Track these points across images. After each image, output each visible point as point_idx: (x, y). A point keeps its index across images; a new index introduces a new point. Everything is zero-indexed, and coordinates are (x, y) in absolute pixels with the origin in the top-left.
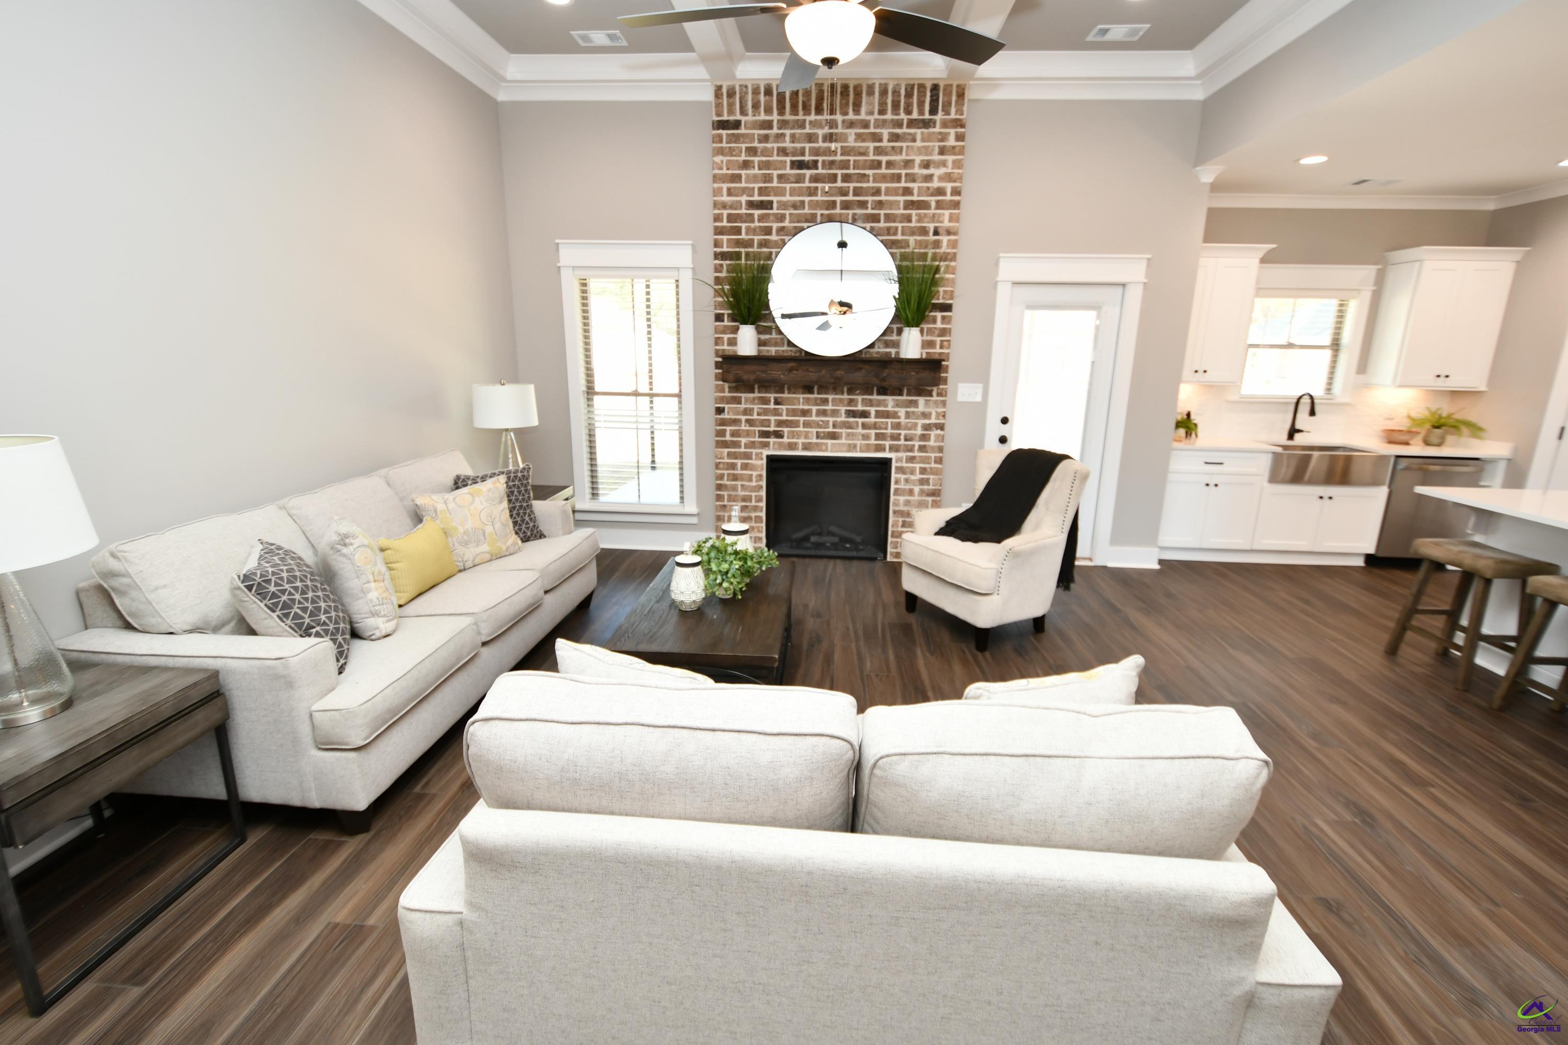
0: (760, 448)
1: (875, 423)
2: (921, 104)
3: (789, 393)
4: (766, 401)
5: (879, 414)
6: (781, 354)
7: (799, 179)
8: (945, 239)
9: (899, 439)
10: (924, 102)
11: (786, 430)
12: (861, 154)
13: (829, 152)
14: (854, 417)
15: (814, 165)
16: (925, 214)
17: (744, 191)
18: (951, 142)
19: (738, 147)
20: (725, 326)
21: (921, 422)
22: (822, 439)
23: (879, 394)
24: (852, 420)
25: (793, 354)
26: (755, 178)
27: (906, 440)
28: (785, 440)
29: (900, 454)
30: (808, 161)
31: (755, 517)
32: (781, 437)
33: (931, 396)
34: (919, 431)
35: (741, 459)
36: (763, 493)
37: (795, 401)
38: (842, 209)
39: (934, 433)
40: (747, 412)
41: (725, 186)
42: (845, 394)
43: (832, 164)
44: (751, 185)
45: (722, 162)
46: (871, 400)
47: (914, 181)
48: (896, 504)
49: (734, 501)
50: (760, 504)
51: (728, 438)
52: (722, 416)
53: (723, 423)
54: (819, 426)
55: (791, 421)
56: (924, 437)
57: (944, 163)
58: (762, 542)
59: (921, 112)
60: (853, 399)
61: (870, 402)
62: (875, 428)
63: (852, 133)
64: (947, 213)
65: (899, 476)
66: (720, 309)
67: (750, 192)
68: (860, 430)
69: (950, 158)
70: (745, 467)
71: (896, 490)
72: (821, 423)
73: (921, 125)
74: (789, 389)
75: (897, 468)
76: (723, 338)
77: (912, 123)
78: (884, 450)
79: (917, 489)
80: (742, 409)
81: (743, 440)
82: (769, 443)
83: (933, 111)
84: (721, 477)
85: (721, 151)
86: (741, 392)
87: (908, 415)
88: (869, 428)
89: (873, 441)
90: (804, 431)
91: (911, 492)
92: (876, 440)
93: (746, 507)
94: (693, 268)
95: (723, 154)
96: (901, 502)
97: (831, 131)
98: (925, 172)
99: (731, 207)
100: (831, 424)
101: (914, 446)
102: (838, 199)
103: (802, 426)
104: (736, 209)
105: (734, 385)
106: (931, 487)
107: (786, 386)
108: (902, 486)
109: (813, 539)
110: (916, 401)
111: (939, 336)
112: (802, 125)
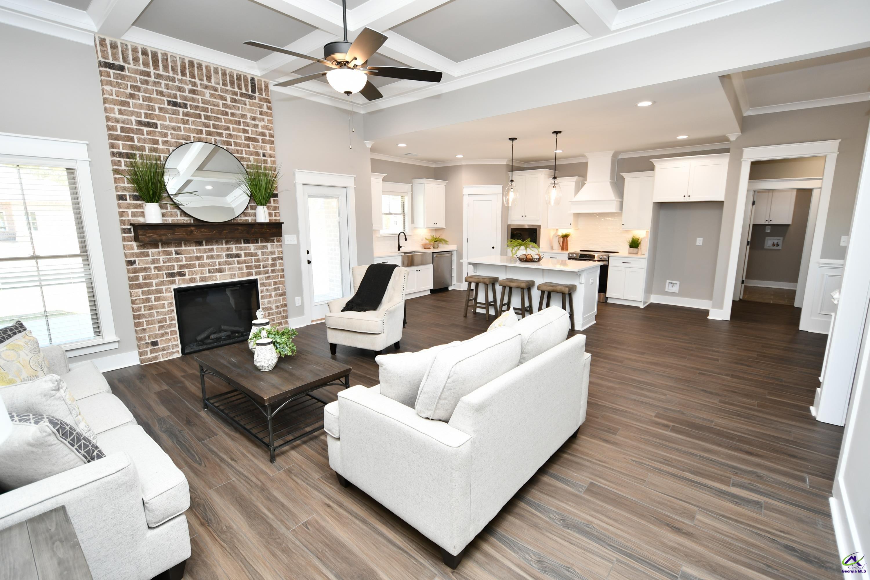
0: (168, 285)
1: (245, 260)
2: (246, 86)
3: (185, 247)
4: (169, 253)
5: (246, 255)
6: (176, 222)
7: (175, 113)
8: (269, 159)
9: (260, 268)
10: (248, 85)
11: (186, 271)
12: (215, 105)
13: (193, 100)
14: (231, 258)
15: (185, 106)
16: (257, 145)
17: (132, 113)
18: (265, 109)
19: (124, 83)
20: (128, 204)
21: (270, 257)
22: (212, 273)
23: (245, 243)
25: (185, 222)
26: (141, 106)
27: (264, 268)
28: (187, 277)
29: (261, 276)
30: (180, 103)
31: (170, 331)
32: (184, 275)
33: (274, 242)
34: (270, 262)
35: (154, 294)
36: (175, 314)
37: (191, 251)
38: (207, 135)
39: (278, 262)
40: (153, 262)
41: (116, 108)
42: (224, 245)
43: (196, 107)
44: (139, 111)
45: (112, 91)
46: (240, 247)
47: (248, 126)
48: (263, 304)
49: (152, 324)
50: (173, 322)
51: (141, 281)
52: (134, 266)
53: (135, 271)
54: (209, 265)
55: (190, 264)
56: (273, 265)
57: (263, 120)
58: (178, 347)
59: (247, 90)
60: (230, 247)
61: (241, 249)
62: (245, 263)
63: (207, 92)
64: (268, 146)
65: (263, 288)
66: (123, 192)
67: (139, 115)
68: (236, 265)
69: (266, 118)
70: (158, 299)
71: (262, 296)
72: (211, 263)
73: (248, 97)
74: (185, 244)
75: (261, 284)
76: (127, 212)
77: (242, 95)
78: (252, 275)
79: (273, 294)
80: (150, 260)
81: (154, 281)
82: (175, 280)
83: (254, 91)
84: (139, 309)
85: (110, 83)
86: (148, 249)
87: (263, 254)
88: (242, 263)
89: (245, 271)
90: (200, 270)
91: (270, 296)
92: (246, 270)
93: (163, 326)
94: (89, 161)
95: (111, 85)
96: (266, 303)
97: (194, 88)
99: (123, 122)
100: (217, 263)
101: (268, 270)
102: (204, 129)
103: (197, 266)
104: (128, 124)
105: (141, 244)
106: (280, 291)
107: (183, 242)
108: (265, 293)
109: (213, 336)
110: (266, 246)
111: (274, 210)
112: (173, 80)
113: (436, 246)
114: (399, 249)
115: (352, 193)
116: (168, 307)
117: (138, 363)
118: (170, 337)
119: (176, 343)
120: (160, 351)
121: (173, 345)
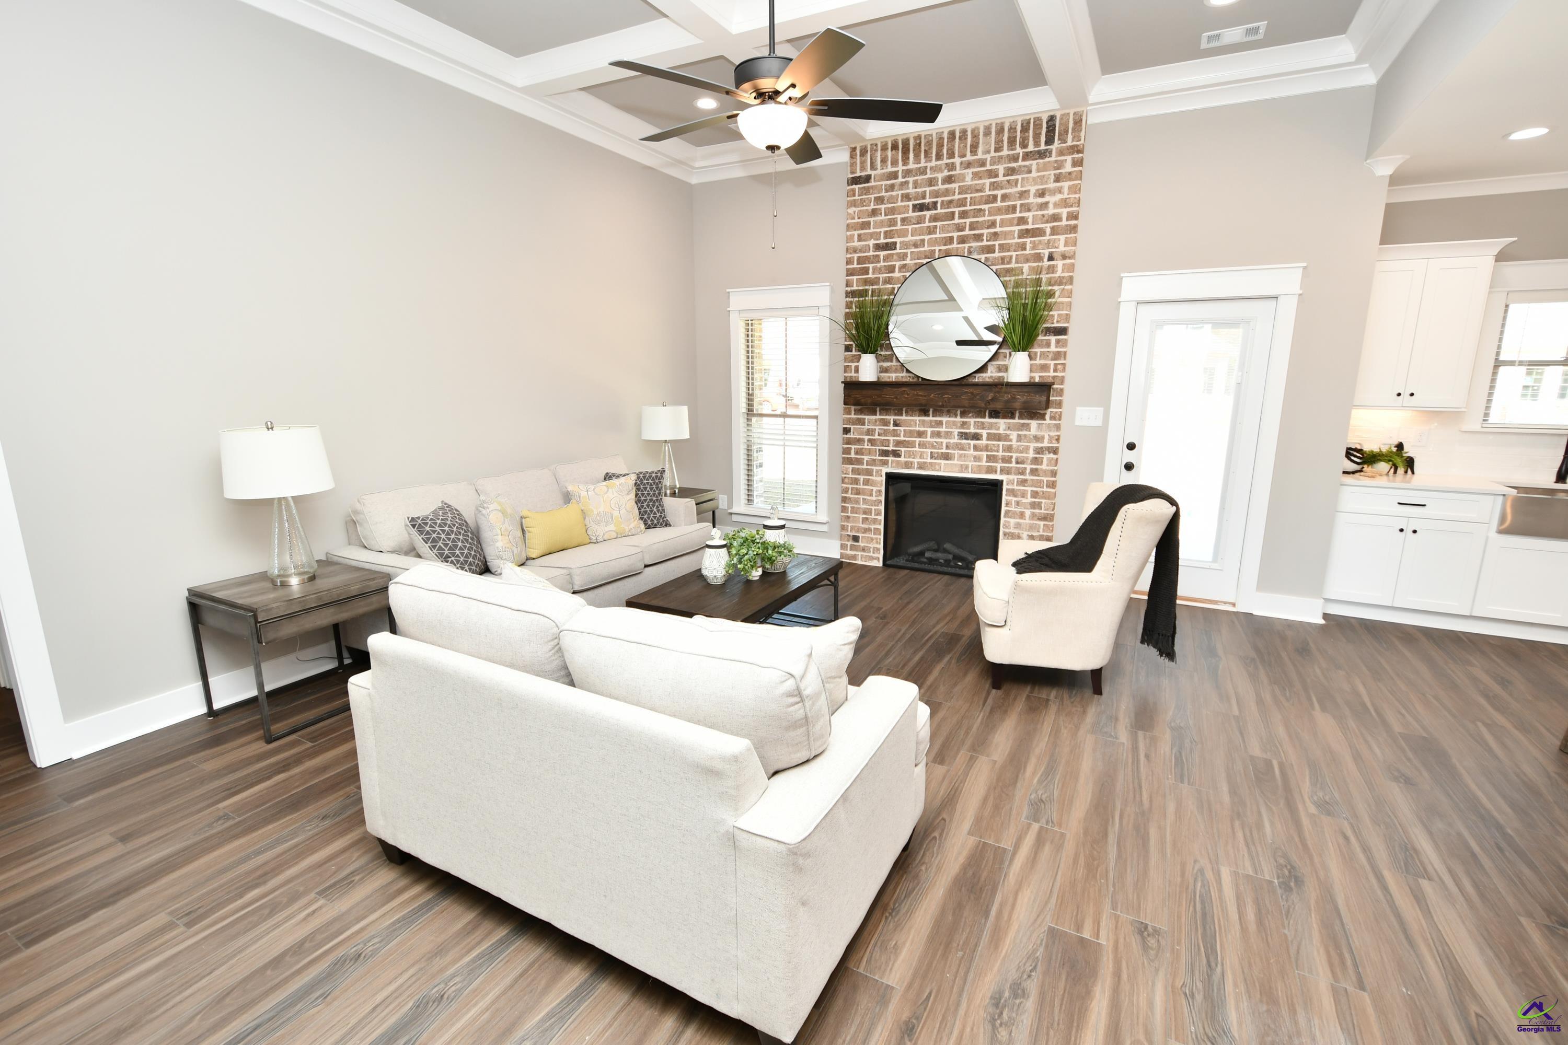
0: (880, 465)
1: (987, 445)
2: (1037, 136)
3: (906, 416)
4: (886, 423)
5: (990, 437)
6: (900, 380)
7: (920, 220)
8: (1059, 264)
9: (1011, 462)
10: (1040, 134)
11: (903, 449)
12: (977, 191)
13: (947, 193)
14: (966, 439)
15: (934, 206)
16: (1040, 241)
17: (872, 236)
19: (868, 198)
20: (851, 356)
21: (1033, 445)
22: (935, 459)
23: (991, 416)
24: (964, 441)
25: (911, 380)
26: (881, 224)
27: (1017, 463)
28: (902, 459)
29: (1011, 477)
30: (928, 203)
31: (874, 528)
32: (899, 456)
33: (1044, 419)
34: (1031, 455)
35: (863, 475)
36: (882, 507)
37: (912, 423)
38: (959, 243)
39: (1046, 457)
40: (869, 432)
41: (856, 233)
42: (959, 417)
43: (950, 203)
44: (878, 230)
45: (854, 212)
46: (983, 423)
47: (1029, 210)
48: (1006, 526)
49: (857, 513)
50: (879, 517)
51: (853, 455)
52: (848, 436)
53: (848, 442)
54: (933, 447)
55: (908, 441)
56: (1036, 461)
57: (1060, 191)
58: (879, 553)
59: (1037, 144)
60: (966, 422)
61: (983, 426)
62: (987, 451)
63: (969, 173)
64: (1062, 238)
65: (1010, 498)
66: (849, 341)
67: (876, 236)
68: (972, 452)
69: (1066, 185)
70: (866, 482)
71: (1007, 512)
72: (935, 444)
73: (1037, 156)
74: (907, 412)
75: (1008, 490)
76: (851, 366)
77: (1027, 156)
78: (996, 472)
79: (1028, 513)
80: (865, 430)
81: (866, 458)
82: (888, 461)
83: (1049, 141)
84: (846, 490)
85: (853, 204)
86: (865, 415)
87: (1019, 438)
88: (981, 450)
89: (984, 463)
90: (920, 451)
91: (1022, 515)
92: (986, 462)
93: (867, 519)
94: (830, 306)
95: (855, 206)
96: (1012, 525)
97: (951, 173)
98: (1040, 200)
99: (861, 251)
100: (944, 445)
101: (1025, 468)
102: (955, 235)
103: (917, 446)
104: (864, 252)
105: (859, 407)
106: (1043, 511)
107: (904, 409)
108: (1013, 508)
109: (927, 554)
110: (1028, 425)
111: (1053, 359)
112: (923, 171)
115: (1288, 309)
116: (876, 496)
117: (838, 557)
118: (872, 536)
119: (878, 546)
120: (860, 551)
121: (874, 548)
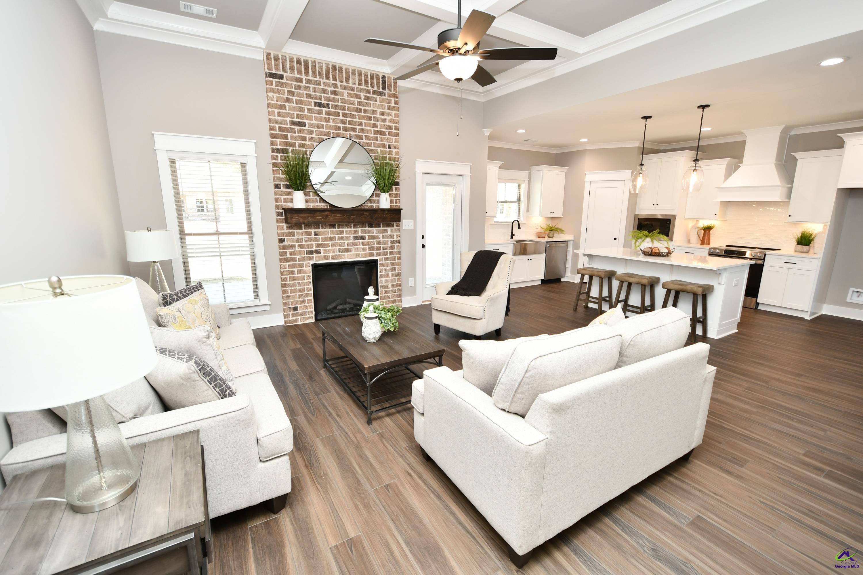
0: (308, 260)
1: (368, 242)
2: (378, 84)
3: (322, 229)
4: (309, 234)
5: (370, 237)
6: (316, 207)
7: (320, 112)
8: (394, 150)
9: (380, 250)
10: (379, 83)
11: (322, 249)
12: (351, 104)
13: (334, 100)
14: (358, 239)
15: (327, 106)
16: (384, 138)
17: (288, 115)
18: (393, 104)
19: (283, 90)
20: (281, 191)
21: (390, 240)
22: (342, 252)
23: (369, 227)
24: (356, 241)
25: (323, 207)
26: (294, 109)
27: (383, 250)
28: (322, 255)
29: (381, 257)
30: (324, 103)
31: (308, 300)
32: (320, 253)
33: (394, 227)
34: (389, 245)
35: (296, 268)
36: (311, 286)
37: (326, 233)
38: (343, 131)
39: (396, 245)
40: (298, 240)
41: (276, 111)
42: (352, 228)
43: (336, 107)
44: (292, 112)
45: (273, 97)
46: (365, 230)
47: (378, 121)
48: (381, 283)
49: (294, 293)
50: (310, 292)
51: (288, 256)
52: (283, 244)
53: (284, 248)
54: (340, 246)
55: (325, 244)
56: (392, 248)
57: (390, 114)
58: (312, 314)
59: (378, 88)
60: (357, 230)
61: (365, 232)
62: (369, 245)
63: (346, 92)
64: (394, 138)
65: (382, 268)
66: (278, 181)
67: (292, 116)
68: (361, 246)
69: (393, 112)
70: (300, 272)
71: (381, 275)
72: (341, 244)
73: (379, 94)
74: (322, 226)
75: (380, 264)
76: (281, 198)
77: (374, 92)
78: (374, 255)
79: (390, 274)
80: (295, 239)
81: (298, 257)
82: (313, 257)
83: (384, 88)
84: (286, 279)
85: (272, 91)
86: (294, 229)
87: (384, 237)
88: (366, 245)
89: (368, 252)
90: (332, 249)
91: (388, 276)
92: (369, 251)
93: (302, 295)
94: (256, 157)
95: (273, 92)
96: (384, 281)
97: (335, 89)
98: (382, 117)
99: (281, 123)
100: (346, 244)
101: (387, 252)
102: (342, 126)
103: (330, 246)
104: (284, 125)
105: (290, 225)
106: (396, 272)
107: (320, 225)
108: (383, 273)
109: (339, 307)
110: (387, 230)
111: (395, 197)
112: (319, 83)
113: (551, 236)
114: (512, 238)
115: (467, 181)
116: (307, 280)
117: (283, 323)
118: (307, 304)
119: (311, 310)
120: (299, 316)
121: (309, 311)
